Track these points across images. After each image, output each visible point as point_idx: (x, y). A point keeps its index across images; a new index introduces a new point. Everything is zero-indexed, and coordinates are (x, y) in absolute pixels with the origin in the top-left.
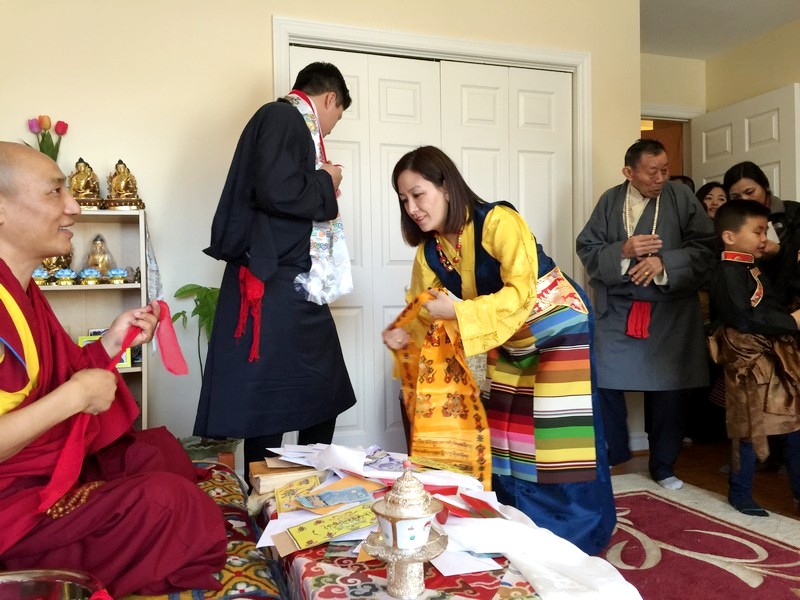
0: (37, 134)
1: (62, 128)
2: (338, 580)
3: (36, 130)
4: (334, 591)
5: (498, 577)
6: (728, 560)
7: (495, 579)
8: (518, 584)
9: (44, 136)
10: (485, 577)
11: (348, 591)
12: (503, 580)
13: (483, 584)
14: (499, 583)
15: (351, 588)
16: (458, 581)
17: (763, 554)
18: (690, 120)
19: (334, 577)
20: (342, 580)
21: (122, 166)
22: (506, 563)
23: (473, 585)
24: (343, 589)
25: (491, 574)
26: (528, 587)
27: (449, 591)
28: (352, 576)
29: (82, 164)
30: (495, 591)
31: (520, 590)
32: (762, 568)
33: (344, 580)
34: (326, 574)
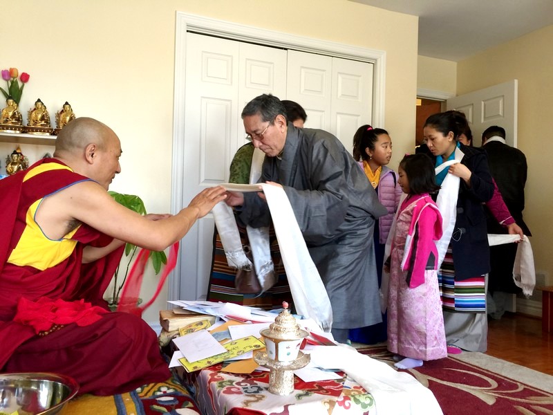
0: (7, 80)
1: (25, 78)
2: (234, 384)
3: (7, 78)
4: (233, 390)
5: (341, 383)
6: (472, 387)
7: (339, 384)
8: (354, 387)
9: (12, 82)
10: (332, 383)
11: (242, 390)
12: (345, 385)
13: (332, 387)
14: (342, 387)
15: (244, 388)
16: (315, 385)
17: (494, 384)
18: (446, 100)
19: (231, 382)
20: (237, 384)
21: (67, 106)
22: (344, 375)
23: (325, 387)
24: (239, 389)
25: (336, 381)
26: (361, 389)
27: (311, 391)
28: (243, 381)
29: (40, 103)
30: (341, 391)
31: (357, 391)
32: (495, 393)
33: (238, 384)
34: (225, 380)
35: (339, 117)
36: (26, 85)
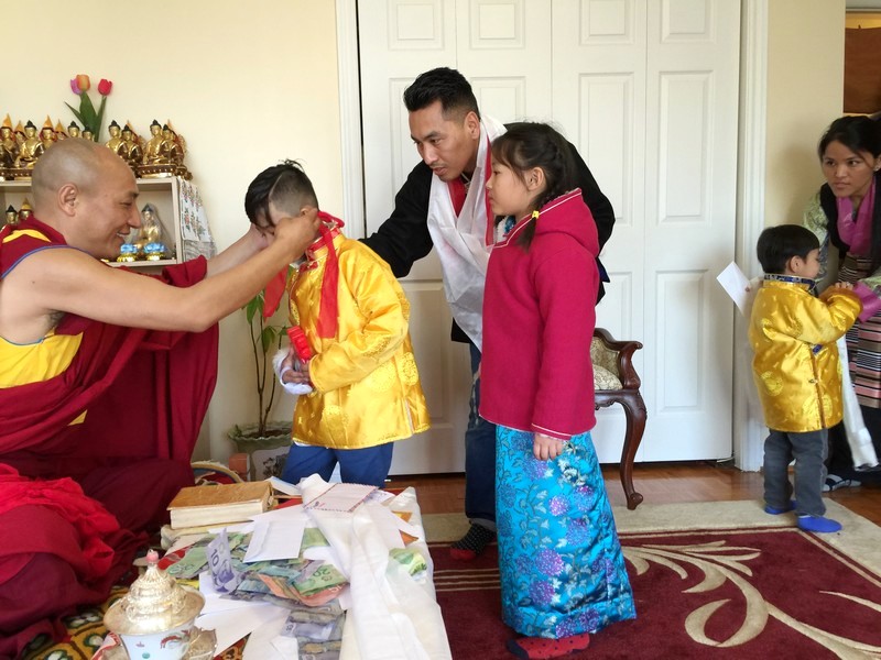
1: (105, 88)
3: (77, 90)
6: (858, 646)
29: (114, 128)
35: (665, 79)
36: (110, 99)
